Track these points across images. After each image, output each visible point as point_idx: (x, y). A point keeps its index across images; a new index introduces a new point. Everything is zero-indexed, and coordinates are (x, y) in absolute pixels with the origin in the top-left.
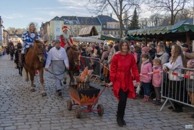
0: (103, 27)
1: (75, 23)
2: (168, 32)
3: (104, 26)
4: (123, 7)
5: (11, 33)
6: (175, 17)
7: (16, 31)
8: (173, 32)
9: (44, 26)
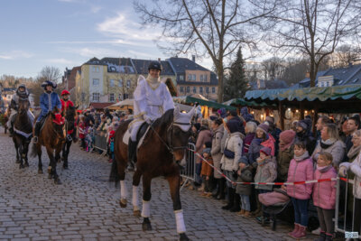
0: (179, 78)
1: (127, 71)
2: (333, 98)
3: (181, 77)
4: (224, 46)
5: (7, 85)
6: (317, 65)
7: (17, 82)
8: (345, 97)
9: (70, 74)
